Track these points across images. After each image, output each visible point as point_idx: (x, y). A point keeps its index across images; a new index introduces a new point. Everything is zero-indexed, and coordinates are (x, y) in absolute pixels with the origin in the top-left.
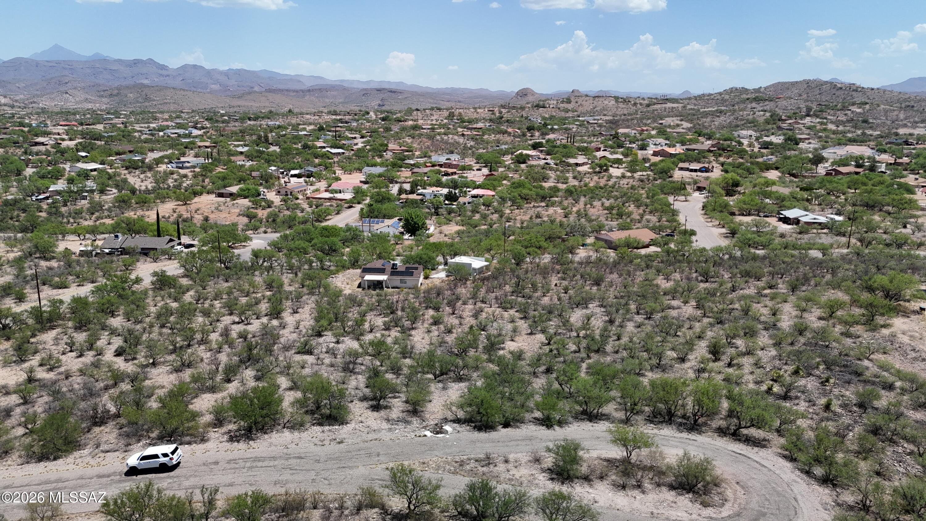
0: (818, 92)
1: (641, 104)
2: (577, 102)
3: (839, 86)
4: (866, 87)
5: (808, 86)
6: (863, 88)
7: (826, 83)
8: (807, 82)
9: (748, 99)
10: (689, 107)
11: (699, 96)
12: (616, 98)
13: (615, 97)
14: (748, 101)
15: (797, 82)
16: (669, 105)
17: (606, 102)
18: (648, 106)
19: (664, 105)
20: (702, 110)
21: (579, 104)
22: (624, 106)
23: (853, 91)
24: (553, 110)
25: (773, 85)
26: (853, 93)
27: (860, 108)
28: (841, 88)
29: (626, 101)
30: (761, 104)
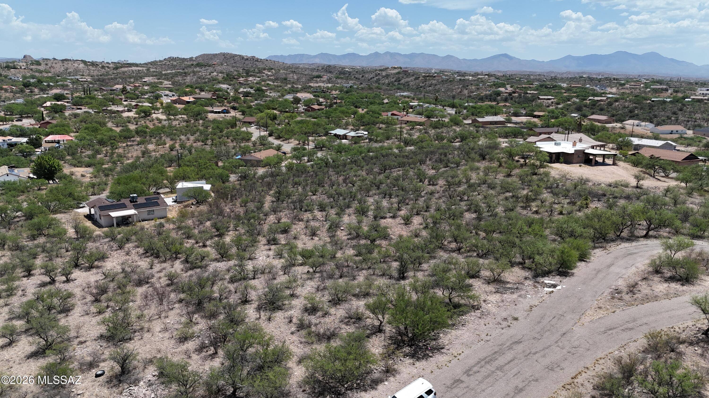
0: (233, 62)
1: (108, 67)
2: (46, 65)
3: (246, 57)
4: (262, 58)
5: (225, 57)
6: (261, 59)
7: (236, 55)
8: (224, 54)
9: (192, 65)
10: (152, 70)
11: (153, 62)
12: (84, 62)
13: (82, 61)
14: (193, 66)
15: (216, 54)
16: (134, 68)
17: (76, 65)
18: (116, 68)
19: (130, 68)
20: (164, 72)
21: (49, 65)
22: (94, 69)
23: (256, 61)
24: (26, 71)
25: (201, 56)
26: (256, 62)
27: (269, 72)
28: (247, 59)
29: (93, 64)
30: (203, 69)
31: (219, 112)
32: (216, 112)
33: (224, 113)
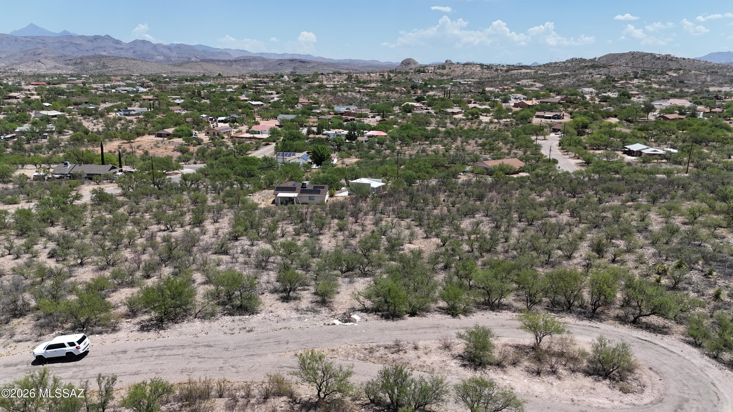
0: (641, 61)
1: (501, 70)
2: (450, 69)
3: (658, 56)
4: (679, 57)
5: (633, 57)
6: (677, 58)
7: (647, 54)
8: (633, 54)
9: (586, 66)
10: (540, 72)
11: (547, 64)
12: (482, 65)
13: (480, 64)
14: (586, 68)
15: (624, 54)
16: (524, 71)
17: (473, 68)
18: (507, 71)
19: (519, 71)
20: (550, 75)
21: (452, 69)
22: (488, 72)
23: (669, 60)
24: (431, 74)
25: (605, 56)
26: (669, 62)
27: (675, 73)
28: (659, 58)
29: (489, 67)
30: (597, 70)
31: (549, 118)
32: (546, 118)
33: (555, 119)
